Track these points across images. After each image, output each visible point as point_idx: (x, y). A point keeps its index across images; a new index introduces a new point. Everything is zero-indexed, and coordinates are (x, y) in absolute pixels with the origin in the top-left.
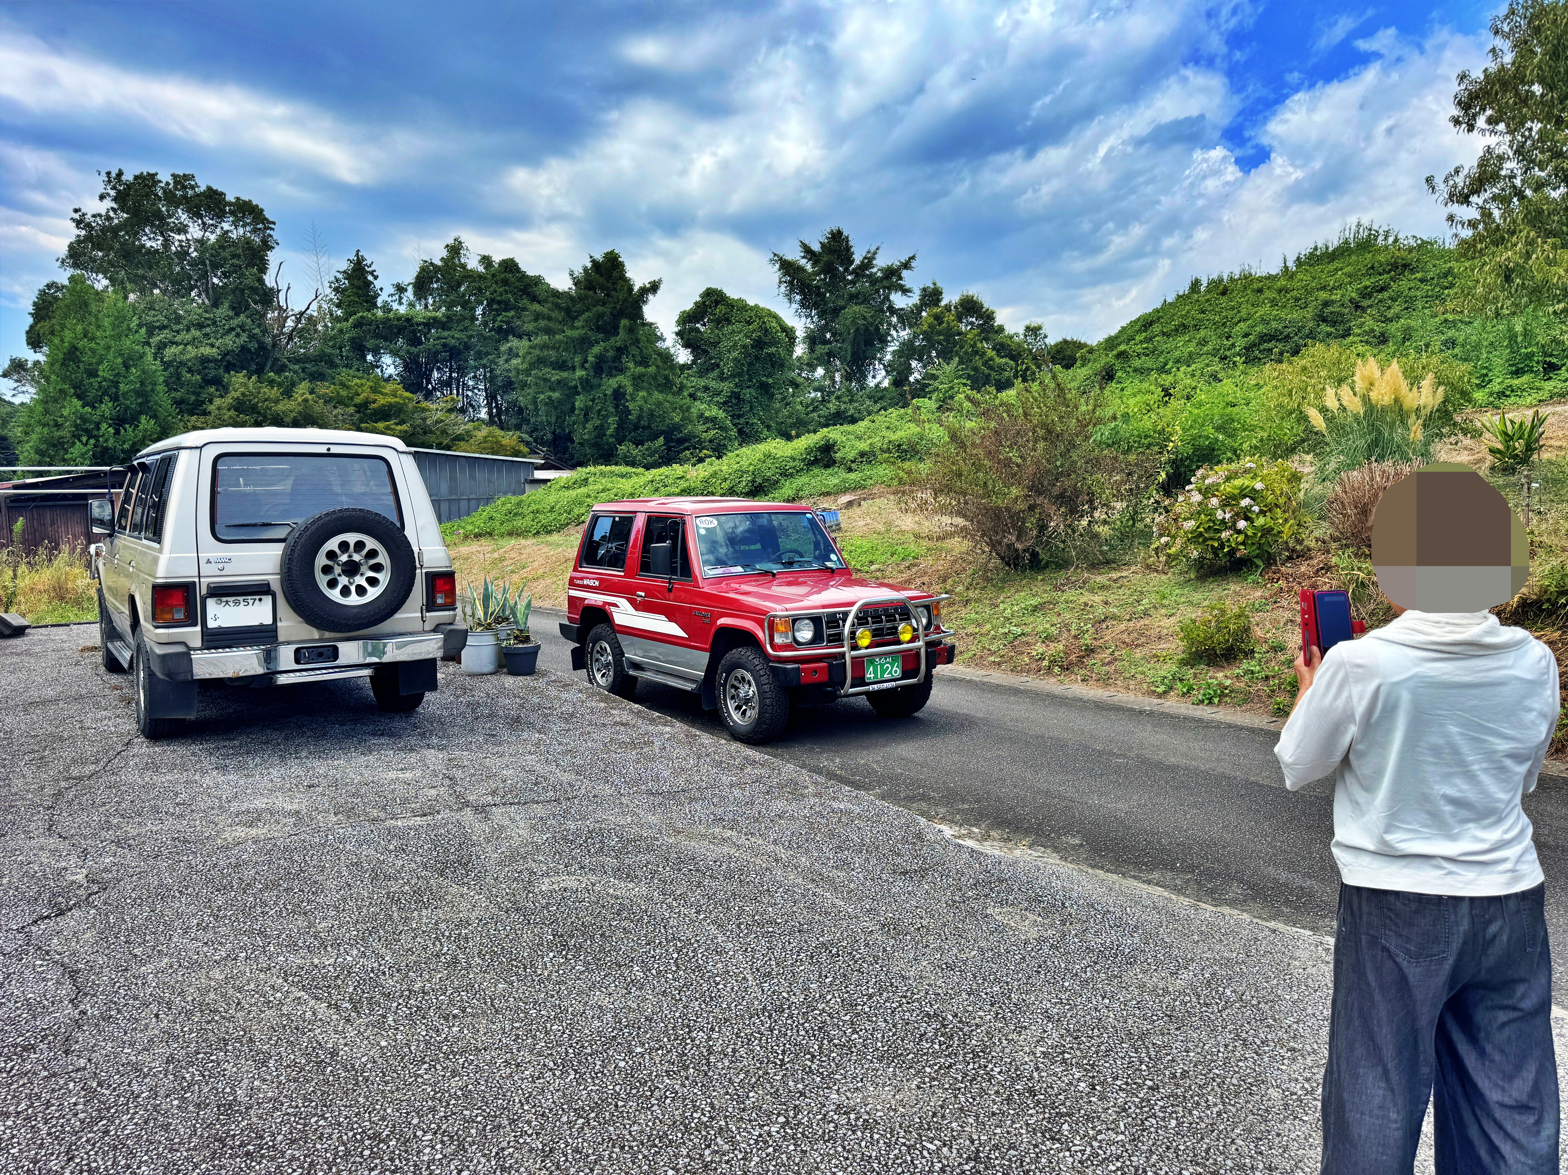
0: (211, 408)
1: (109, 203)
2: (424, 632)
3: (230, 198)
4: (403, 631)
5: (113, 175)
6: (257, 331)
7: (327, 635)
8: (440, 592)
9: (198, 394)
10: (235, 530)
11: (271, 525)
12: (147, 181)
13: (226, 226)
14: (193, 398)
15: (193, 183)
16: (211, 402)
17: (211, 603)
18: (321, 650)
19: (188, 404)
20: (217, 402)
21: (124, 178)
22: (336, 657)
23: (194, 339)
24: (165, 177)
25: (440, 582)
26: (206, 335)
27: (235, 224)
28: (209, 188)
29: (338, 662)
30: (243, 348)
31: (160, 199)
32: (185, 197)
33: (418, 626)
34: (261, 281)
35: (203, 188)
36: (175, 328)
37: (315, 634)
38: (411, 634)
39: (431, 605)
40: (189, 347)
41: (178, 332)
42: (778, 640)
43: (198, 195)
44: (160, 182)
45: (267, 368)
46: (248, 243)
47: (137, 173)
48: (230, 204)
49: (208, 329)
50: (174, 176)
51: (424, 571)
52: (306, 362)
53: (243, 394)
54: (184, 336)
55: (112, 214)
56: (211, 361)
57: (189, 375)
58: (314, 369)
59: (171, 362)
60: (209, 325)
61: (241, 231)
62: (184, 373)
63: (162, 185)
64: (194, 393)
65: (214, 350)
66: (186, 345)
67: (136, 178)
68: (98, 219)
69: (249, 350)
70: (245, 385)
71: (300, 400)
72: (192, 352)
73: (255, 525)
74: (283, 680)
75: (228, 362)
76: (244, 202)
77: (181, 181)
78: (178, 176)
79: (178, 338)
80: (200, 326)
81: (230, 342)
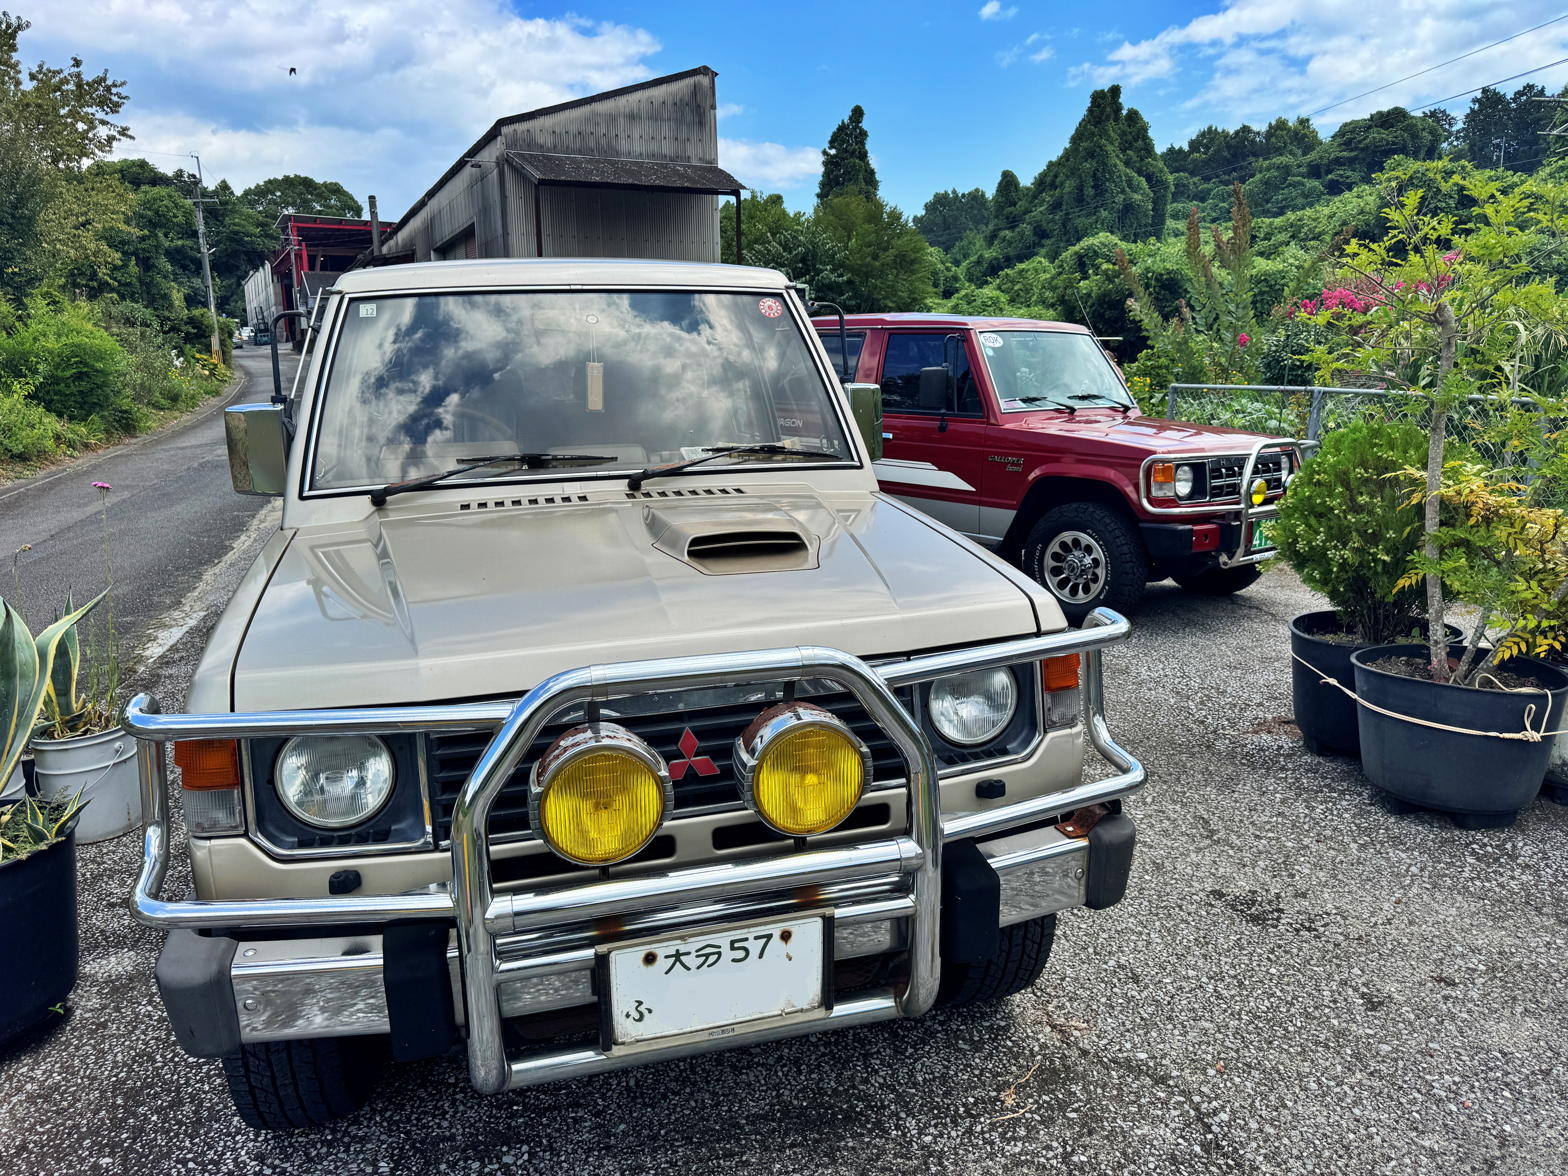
42: (1155, 493)
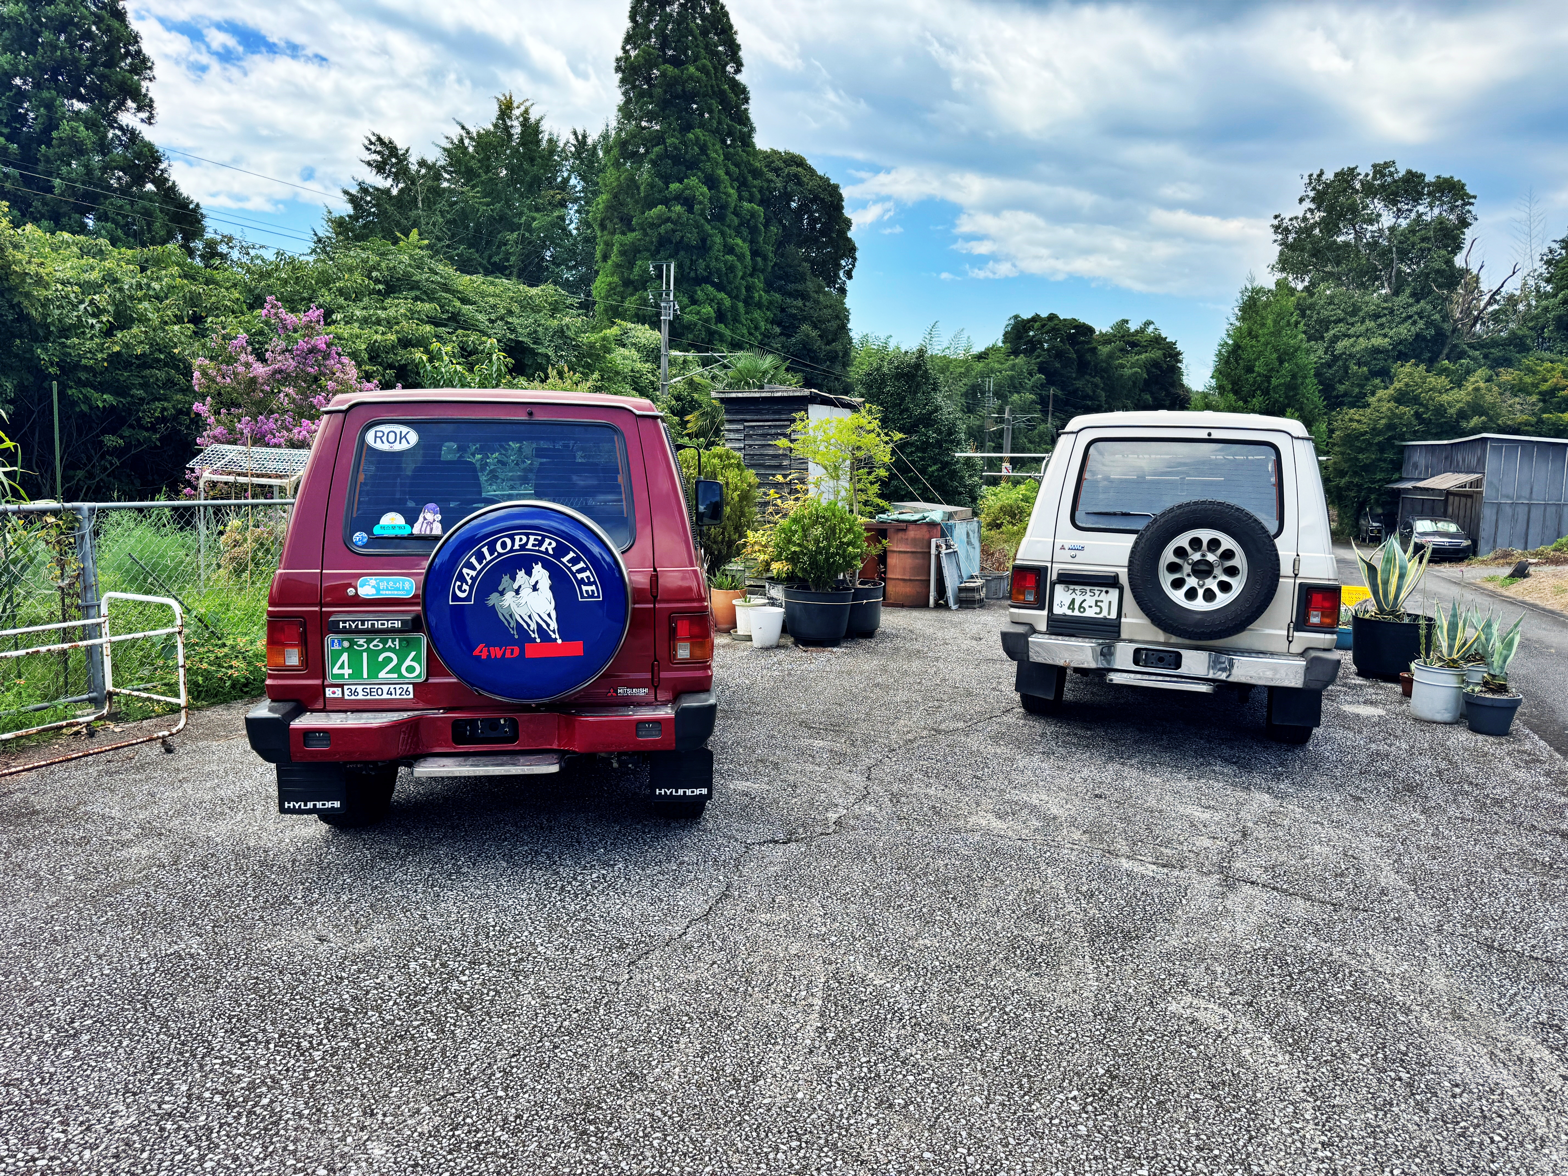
0: (1372, 400)
1: (1308, 204)
2: (1289, 654)
3: (1430, 178)
4: (1262, 649)
5: (1315, 176)
6: (1437, 317)
7: (1174, 639)
8: (1316, 609)
9: (1362, 386)
10: (1095, 518)
11: (1129, 514)
12: (1346, 177)
13: (1421, 209)
14: (1357, 390)
15: (1392, 169)
16: (1373, 394)
17: (1059, 588)
18: (1162, 655)
19: (1351, 396)
20: (1380, 393)
21: (1324, 178)
22: (1178, 665)
23: (1367, 330)
24: (1365, 170)
25: (1317, 598)
26: (1382, 326)
27: (1431, 206)
28: (1409, 172)
29: (1179, 671)
30: (1418, 336)
31: (1357, 192)
32: (1382, 186)
33: (1283, 646)
34: (1449, 262)
35: (1402, 173)
36: (1351, 320)
37: (1161, 637)
38: (1272, 654)
39: (1301, 623)
40: (1361, 339)
41: (1352, 324)
43: (1395, 181)
44: (1359, 174)
45: (1443, 356)
46: (1441, 223)
47: (1338, 170)
48: (1429, 185)
49: (1384, 319)
50: (1374, 166)
51: (1298, 581)
52: (1493, 347)
53: (1407, 385)
54: (1359, 328)
55: (1309, 215)
56: (1381, 352)
57: (1356, 367)
58: (1500, 354)
59: (1341, 355)
60: (1385, 315)
61: (1436, 211)
62: (1352, 365)
63: (1360, 177)
64: (1358, 385)
65: (1387, 340)
66: (1358, 337)
67: (1336, 175)
68: (1294, 222)
69: (1424, 338)
70: (1411, 374)
71: (1470, 388)
72: (1363, 343)
73: (1115, 514)
74: (1117, 678)
75: (1400, 352)
76: (1445, 180)
77: (1379, 170)
78: (1379, 165)
79: (1351, 332)
80: (1376, 316)
81: (1404, 331)
